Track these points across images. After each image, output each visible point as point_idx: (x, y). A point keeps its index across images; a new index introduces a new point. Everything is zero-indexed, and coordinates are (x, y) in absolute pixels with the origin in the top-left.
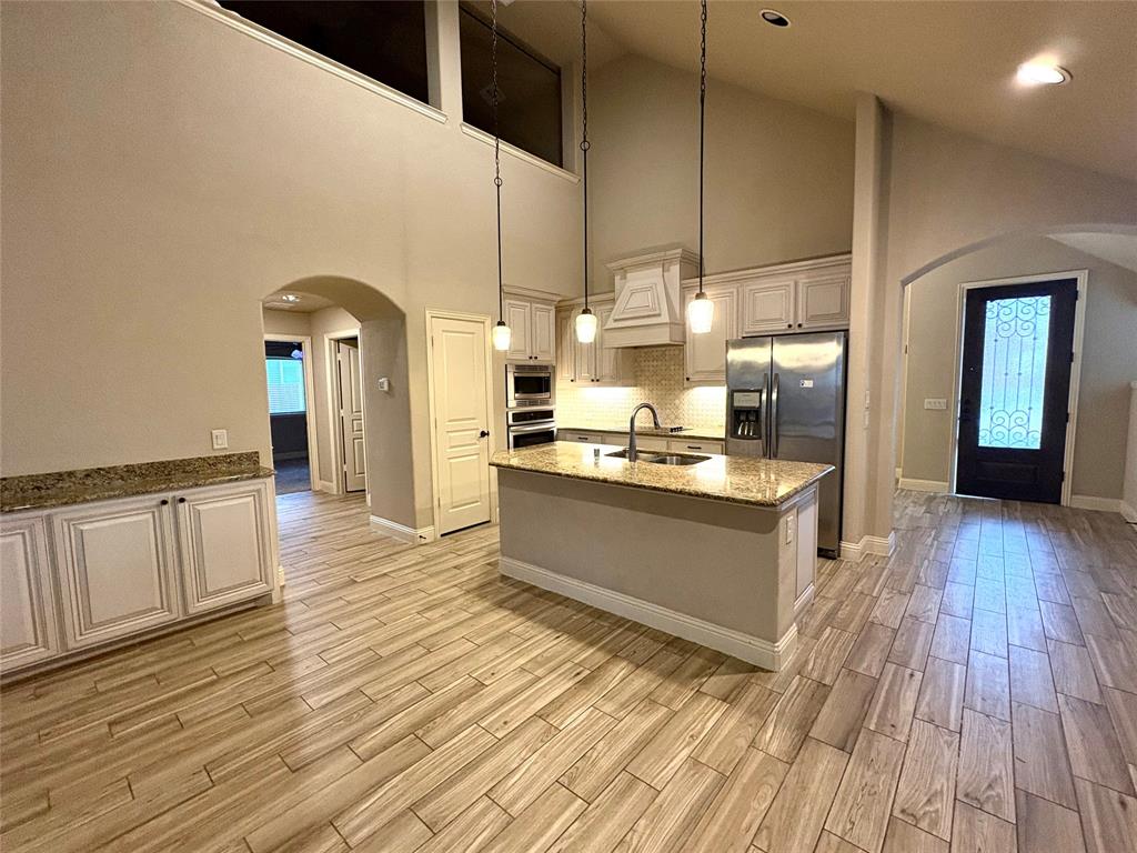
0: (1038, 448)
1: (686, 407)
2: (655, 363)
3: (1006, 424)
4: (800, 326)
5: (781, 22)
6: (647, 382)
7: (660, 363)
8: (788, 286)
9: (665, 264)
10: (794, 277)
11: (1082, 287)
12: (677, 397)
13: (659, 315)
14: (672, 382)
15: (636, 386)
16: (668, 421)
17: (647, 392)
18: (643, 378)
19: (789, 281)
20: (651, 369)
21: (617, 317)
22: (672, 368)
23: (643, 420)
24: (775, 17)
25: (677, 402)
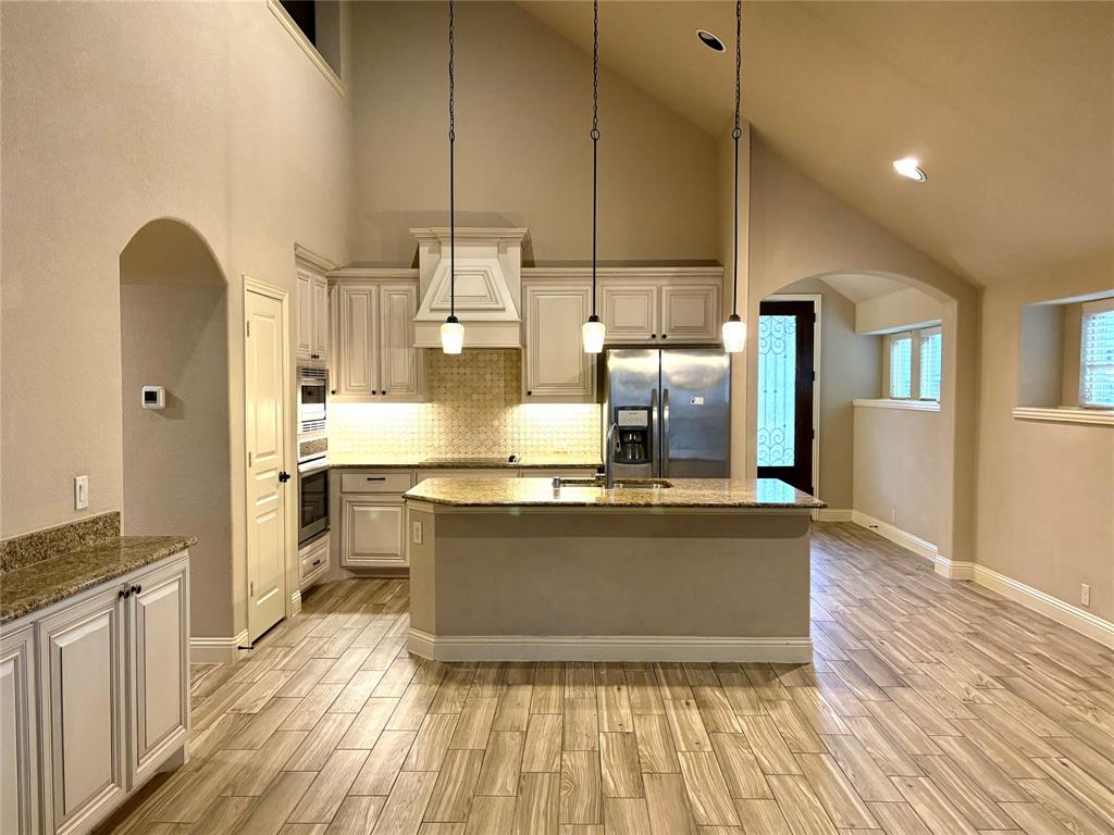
0: (792, 465)
1: (509, 429)
2: (462, 370)
3: (767, 443)
4: (664, 336)
5: (715, 44)
6: (449, 395)
7: (468, 371)
8: (651, 291)
9: (502, 244)
10: (656, 282)
11: (817, 310)
12: (496, 417)
13: (503, 310)
14: (488, 397)
15: (431, 401)
16: (483, 449)
17: (449, 410)
18: (443, 390)
19: (651, 286)
20: (457, 378)
21: (434, 306)
22: (488, 377)
23: (443, 449)
24: (708, 38)
25: (496, 423)
